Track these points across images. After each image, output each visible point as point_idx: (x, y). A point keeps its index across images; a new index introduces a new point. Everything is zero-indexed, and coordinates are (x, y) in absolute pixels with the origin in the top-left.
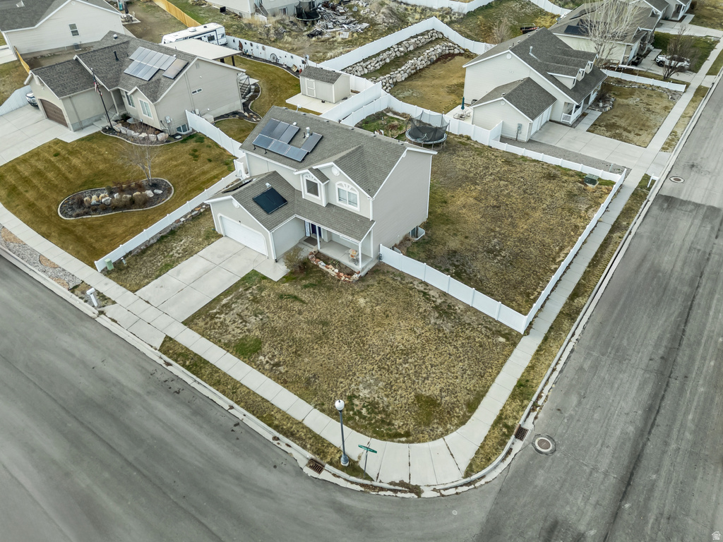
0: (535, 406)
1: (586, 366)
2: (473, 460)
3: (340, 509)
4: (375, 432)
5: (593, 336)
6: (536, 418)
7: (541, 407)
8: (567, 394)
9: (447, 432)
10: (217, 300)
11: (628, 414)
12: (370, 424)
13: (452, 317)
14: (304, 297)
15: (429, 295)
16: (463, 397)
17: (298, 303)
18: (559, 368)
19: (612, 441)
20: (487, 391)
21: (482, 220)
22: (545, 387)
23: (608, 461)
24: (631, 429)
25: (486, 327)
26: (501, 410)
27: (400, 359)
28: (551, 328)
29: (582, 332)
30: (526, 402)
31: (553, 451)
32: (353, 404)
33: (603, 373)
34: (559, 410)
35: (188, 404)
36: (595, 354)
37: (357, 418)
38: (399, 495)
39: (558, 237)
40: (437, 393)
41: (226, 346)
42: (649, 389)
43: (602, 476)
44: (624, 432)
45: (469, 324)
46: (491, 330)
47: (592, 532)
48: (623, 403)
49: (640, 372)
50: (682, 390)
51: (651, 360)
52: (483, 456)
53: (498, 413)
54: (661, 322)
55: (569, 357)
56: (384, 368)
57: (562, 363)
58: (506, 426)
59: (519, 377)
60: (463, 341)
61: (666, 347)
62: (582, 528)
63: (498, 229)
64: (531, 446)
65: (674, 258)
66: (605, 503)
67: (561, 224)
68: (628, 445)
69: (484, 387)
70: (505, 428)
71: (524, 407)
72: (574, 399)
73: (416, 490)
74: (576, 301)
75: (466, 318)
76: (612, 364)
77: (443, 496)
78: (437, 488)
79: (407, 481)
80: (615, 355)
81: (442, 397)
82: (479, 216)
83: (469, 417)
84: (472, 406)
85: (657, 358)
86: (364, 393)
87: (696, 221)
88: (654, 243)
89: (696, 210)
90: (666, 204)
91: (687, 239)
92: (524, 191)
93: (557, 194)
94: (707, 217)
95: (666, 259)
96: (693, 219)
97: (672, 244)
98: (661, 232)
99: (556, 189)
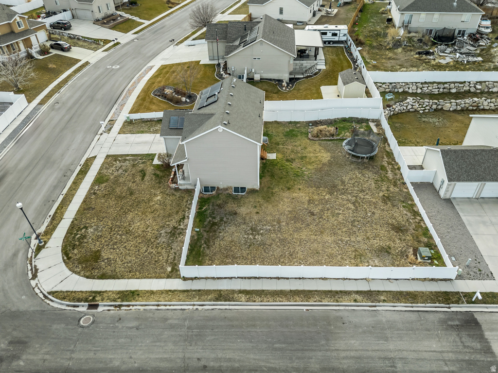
0: (120, 306)
1: (170, 321)
2: (61, 292)
3: (15, 255)
4: (66, 246)
5: (207, 317)
6: (109, 310)
7: (120, 310)
8: (137, 319)
9: (78, 273)
10: (128, 155)
11: (131, 358)
12: (71, 241)
13: (171, 239)
14: (147, 178)
15: (183, 220)
16: (108, 270)
17: (140, 178)
18: (159, 308)
19: (101, 355)
20: (119, 279)
21: (287, 212)
22: (137, 306)
23: (82, 357)
24: (117, 363)
25: (175, 257)
26: (106, 291)
27: (122, 232)
28: (199, 291)
30: (120, 300)
31: (83, 327)
32: (81, 230)
33: (167, 333)
34: (120, 319)
35: (60, 182)
36: (187, 323)
37: (73, 235)
38: (30, 272)
40: (106, 257)
41: (99, 173)
42: (164, 365)
43: (68, 357)
44: (111, 360)
45: (171, 248)
46: (174, 260)
47: (22, 363)
48: (140, 352)
49: (181, 355)
51: (198, 359)
53: (104, 290)
54: (252, 356)
55: (175, 310)
56: (111, 229)
57: (168, 307)
58: (94, 298)
59: (139, 289)
60: (154, 252)
61: (220, 366)
62: (24, 357)
63: (283, 224)
64: (83, 315)
65: (361, 348)
66: (46, 364)
69: (122, 276)
70: (92, 300)
71: (115, 300)
72: (134, 324)
73: (35, 276)
74: (240, 295)
75: (176, 244)
76: (180, 336)
77: (34, 289)
78: (39, 285)
79: (39, 271)
80: (192, 335)
81: (103, 261)
82: (289, 209)
83: (94, 278)
84: (103, 277)
85: (203, 363)
86: (90, 230)
87: (450, 354)
88: (373, 327)
89: (476, 351)
90: (457, 323)
91: (405, 353)
92: (354, 221)
93: (375, 241)
94: (470, 364)
95: (353, 342)
96: (451, 352)
97: (383, 342)
98: (398, 329)
99: (382, 238)
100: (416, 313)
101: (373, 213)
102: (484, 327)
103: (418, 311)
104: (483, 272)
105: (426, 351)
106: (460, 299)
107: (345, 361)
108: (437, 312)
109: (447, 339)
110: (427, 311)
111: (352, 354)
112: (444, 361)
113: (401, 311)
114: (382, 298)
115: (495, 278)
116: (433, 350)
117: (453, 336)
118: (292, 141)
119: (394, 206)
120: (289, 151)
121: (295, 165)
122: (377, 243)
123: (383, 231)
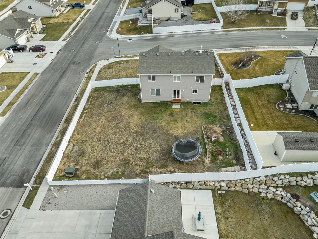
6: (85, 76)
8: (77, 82)
9: (103, 67)
18: (80, 86)
21: (120, 113)
22: (83, 81)
24: (62, 80)
29: (74, 96)
31: (80, 72)
36: (70, 92)
39: (86, 123)
40: (109, 70)
42: (56, 89)
50: (47, 91)
52: (95, 67)
53: (94, 73)
55: (78, 89)
59: (90, 80)
62: (73, 65)
63: (112, 113)
64: (85, 72)
67: (86, 131)
68: (63, 77)
70: (92, 71)
71: (88, 76)
72: (76, 81)
74: (77, 103)
77: (100, 61)
81: (107, 70)
82: (123, 114)
83: (100, 70)
85: (52, 96)
87: (11, 168)
88: (41, 142)
89: (7, 179)
90: (25, 177)
91: (23, 151)
92: (109, 142)
93: (91, 150)
94: (2, 174)
95: (37, 135)
96: (12, 169)
97: (32, 144)
98: (34, 151)
99: (92, 154)
100: (39, 161)
101: (113, 152)
102: (16, 189)
103: (40, 162)
104: (47, 205)
105: (18, 159)
106: (36, 183)
107: (31, 131)
108: (35, 170)
109: (19, 169)
110: (38, 166)
111: (32, 134)
112: (10, 164)
113: (43, 155)
114: (53, 149)
115: (40, 211)
116: (18, 161)
117: (19, 172)
118: (199, 116)
119: (119, 165)
120: (184, 114)
121: (166, 117)
122: (88, 151)
123: (97, 155)
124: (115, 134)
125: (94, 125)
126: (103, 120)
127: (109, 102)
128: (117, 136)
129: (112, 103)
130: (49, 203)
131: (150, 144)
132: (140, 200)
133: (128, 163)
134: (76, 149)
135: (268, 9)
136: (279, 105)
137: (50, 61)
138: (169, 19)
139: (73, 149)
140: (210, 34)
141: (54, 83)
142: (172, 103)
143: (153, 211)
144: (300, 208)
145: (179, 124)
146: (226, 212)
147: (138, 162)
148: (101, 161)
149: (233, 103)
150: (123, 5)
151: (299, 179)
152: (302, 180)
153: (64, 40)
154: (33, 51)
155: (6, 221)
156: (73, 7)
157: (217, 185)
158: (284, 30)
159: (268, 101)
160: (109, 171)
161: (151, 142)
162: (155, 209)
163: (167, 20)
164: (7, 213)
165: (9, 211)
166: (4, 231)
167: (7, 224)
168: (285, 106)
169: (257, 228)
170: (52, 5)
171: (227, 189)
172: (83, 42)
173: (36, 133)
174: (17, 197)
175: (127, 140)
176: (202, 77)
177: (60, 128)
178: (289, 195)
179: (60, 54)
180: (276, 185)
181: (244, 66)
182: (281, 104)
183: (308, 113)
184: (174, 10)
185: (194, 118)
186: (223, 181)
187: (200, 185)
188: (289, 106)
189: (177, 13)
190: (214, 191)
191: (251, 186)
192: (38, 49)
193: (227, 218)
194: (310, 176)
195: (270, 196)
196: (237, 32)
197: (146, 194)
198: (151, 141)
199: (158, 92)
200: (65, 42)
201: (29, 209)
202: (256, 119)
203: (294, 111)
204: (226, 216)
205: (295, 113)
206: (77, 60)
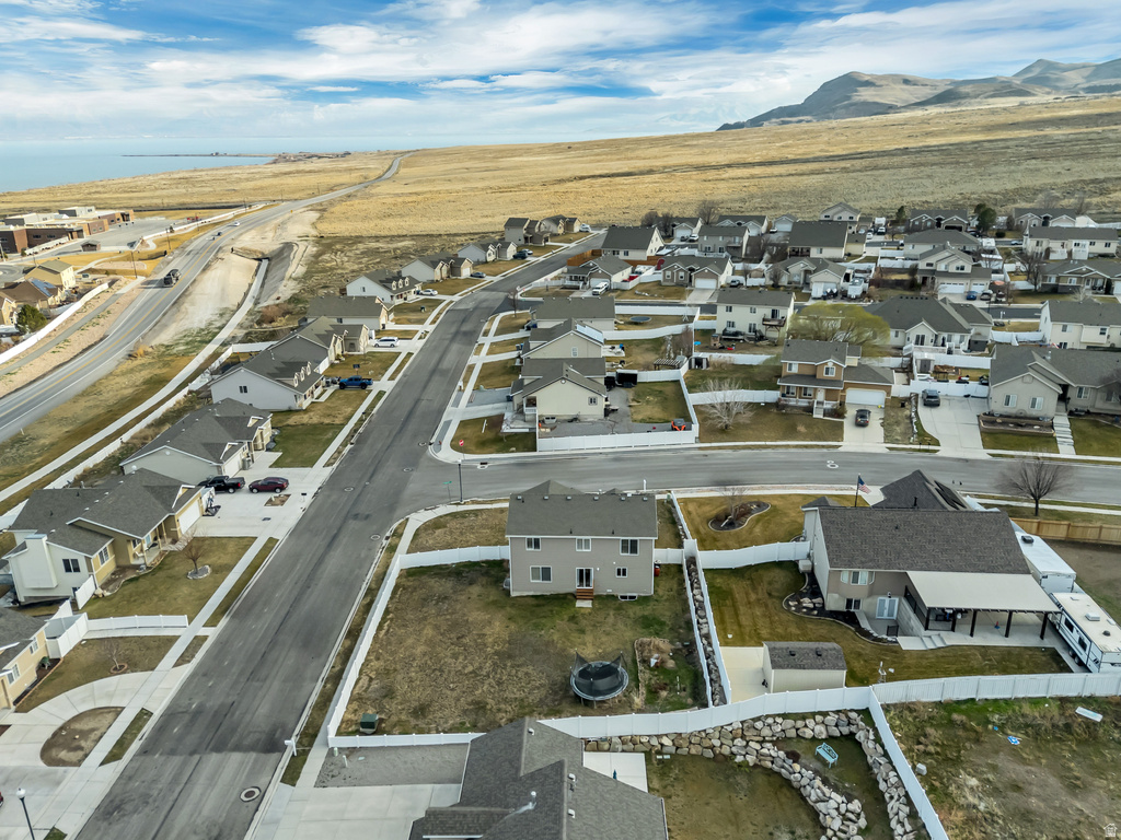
8: (367, 557)
16: (423, 535)
18: (374, 565)
21: (466, 618)
22: (379, 556)
24: (331, 553)
26: (401, 540)
29: (361, 586)
34: (370, 550)
36: (352, 577)
39: (392, 639)
40: (437, 531)
42: (320, 571)
50: (301, 576)
53: (402, 538)
55: (368, 571)
58: (397, 536)
62: (354, 521)
63: (448, 617)
67: (393, 653)
68: (333, 548)
69: (414, 542)
70: (398, 534)
72: (363, 555)
74: (369, 600)
81: (433, 531)
82: (470, 619)
83: (416, 532)
84: (416, 535)
85: (312, 586)
87: (248, 720)
88: (300, 675)
89: (242, 738)
91: (266, 690)
92: (443, 671)
93: (407, 687)
95: (292, 661)
96: (250, 721)
97: (283, 679)
98: (290, 691)
99: (410, 694)
100: (302, 707)
101: (453, 690)
102: (262, 755)
103: (303, 710)
104: (329, 778)
105: (260, 703)
106: (303, 746)
107: (277, 654)
108: (297, 723)
110: (301, 716)
111: (281, 659)
112: (245, 713)
113: (309, 697)
114: (329, 686)
115: (317, 788)
116: (259, 708)
118: (629, 622)
119: (465, 712)
120: (599, 619)
121: (561, 623)
122: (402, 688)
123: (419, 695)
124: (455, 656)
125: (410, 641)
126: (429, 632)
127: (439, 597)
128: (460, 660)
129: (446, 598)
130: (333, 776)
131: (527, 674)
132: (511, 745)
133: (484, 708)
134: (375, 685)
135: (803, 403)
136: (788, 600)
137: (300, 513)
138: (575, 420)
139: (369, 685)
140: (670, 454)
141: (315, 561)
142: (575, 596)
143: (532, 759)
144: (800, 774)
145: (589, 638)
146: (669, 788)
147: (503, 706)
148: (429, 705)
149: (699, 597)
150: (466, 382)
151: (800, 724)
152: (806, 726)
153: (327, 465)
154: (259, 491)
155: (253, 805)
156: (343, 386)
157: (654, 742)
158: (835, 450)
159: (770, 594)
160: (446, 722)
161: (530, 671)
162: (535, 757)
163: (571, 421)
164: (253, 793)
165: (257, 791)
166: (252, 819)
167: (257, 810)
168: (800, 603)
169: (722, 811)
170: (296, 385)
171: (673, 750)
172: (371, 469)
173: (288, 659)
174: (268, 768)
175: (481, 668)
176: (634, 543)
177: (338, 647)
178: (782, 754)
179: (320, 497)
180: (761, 739)
181: (731, 525)
182: (792, 599)
183: (841, 617)
184: (587, 401)
185: (620, 626)
186: (666, 735)
187: (623, 743)
188: (807, 602)
189: (593, 407)
190: (648, 755)
191: (717, 743)
192: (272, 486)
193: (670, 797)
194: (819, 718)
195: (751, 759)
196: (730, 452)
197: (520, 735)
198: (530, 669)
199: (546, 574)
200: (329, 470)
201: (294, 785)
202: (740, 625)
203: (816, 612)
204: (669, 794)
205: (817, 615)
206: (362, 509)
